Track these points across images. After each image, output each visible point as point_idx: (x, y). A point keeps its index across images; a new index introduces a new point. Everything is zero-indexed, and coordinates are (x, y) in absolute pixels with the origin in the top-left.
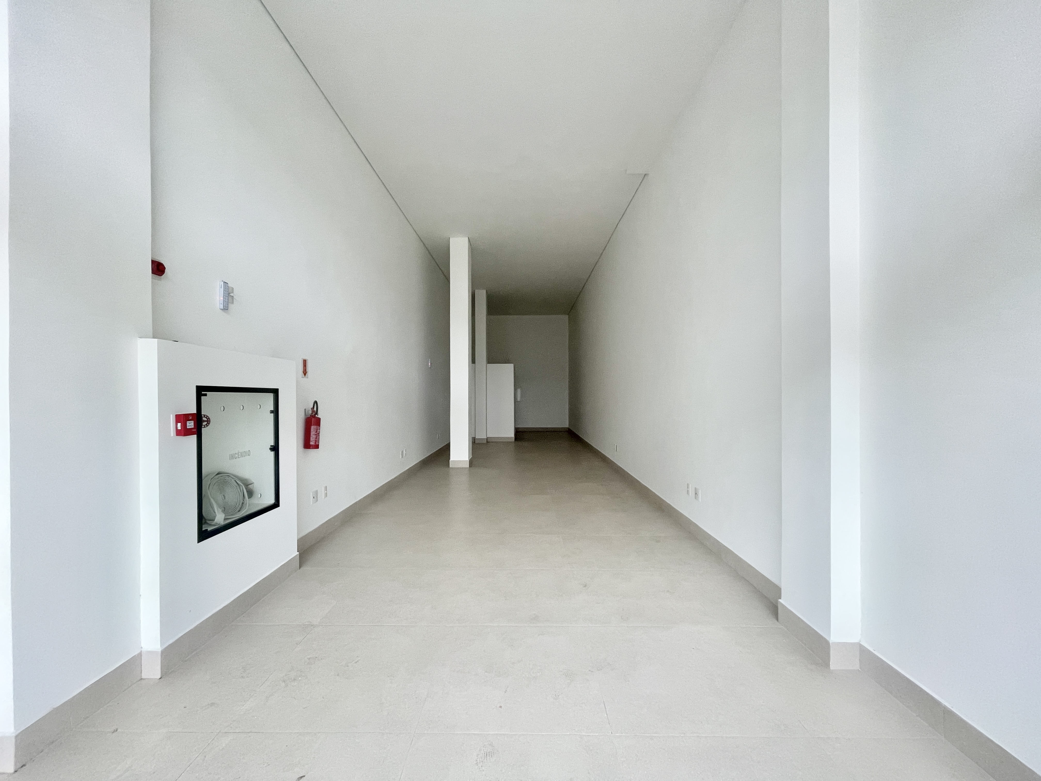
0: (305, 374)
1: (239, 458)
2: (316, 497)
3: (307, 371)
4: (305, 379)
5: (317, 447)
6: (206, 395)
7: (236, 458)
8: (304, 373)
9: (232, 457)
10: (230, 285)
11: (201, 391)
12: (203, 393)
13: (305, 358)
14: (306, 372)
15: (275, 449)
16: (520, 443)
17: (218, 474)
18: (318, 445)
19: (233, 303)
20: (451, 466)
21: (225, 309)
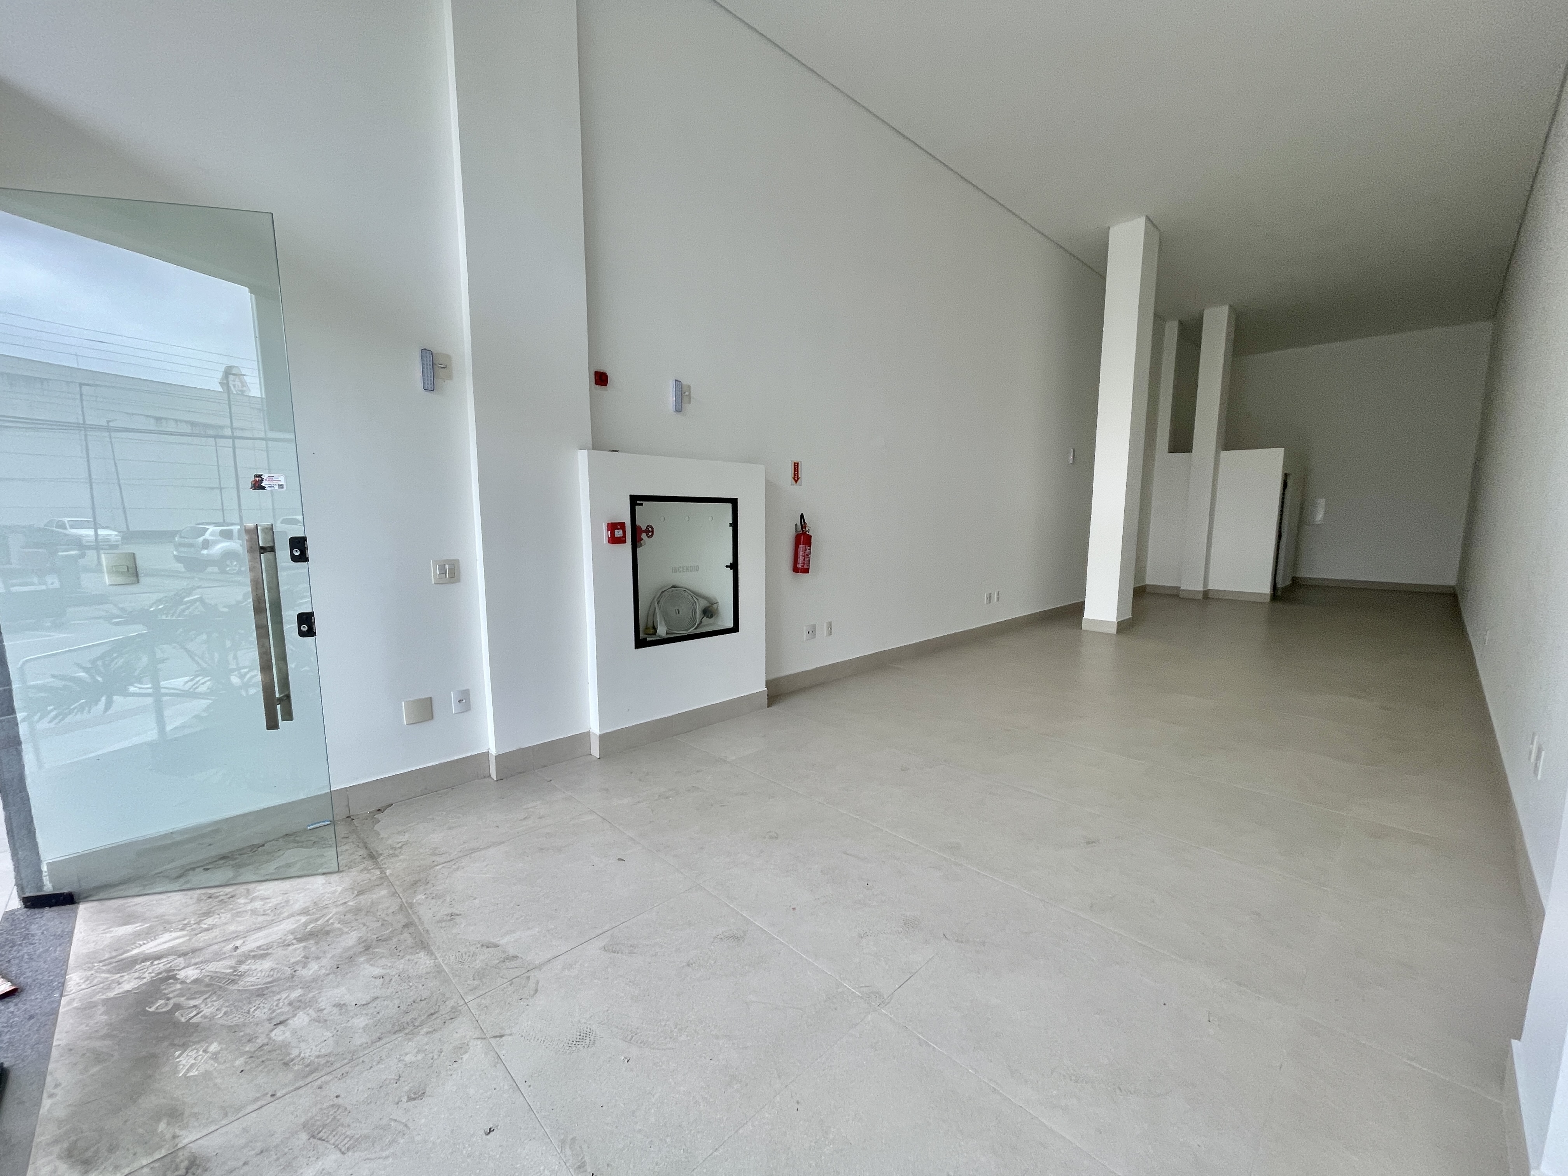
0: (796, 481)
1: (683, 572)
2: (812, 632)
3: (799, 476)
4: (796, 487)
5: (807, 571)
6: (641, 504)
7: (680, 572)
8: (794, 478)
9: (675, 570)
10: (684, 382)
11: (635, 500)
12: (638, 502)
13: (796, 461)
14: (798, 479)
15: (734, 566)
16: (1279, 605)
17: (673, 587)
18: (809, 569)
19: (690, 402)
20: (1083, 628)
21: (679, 410)
